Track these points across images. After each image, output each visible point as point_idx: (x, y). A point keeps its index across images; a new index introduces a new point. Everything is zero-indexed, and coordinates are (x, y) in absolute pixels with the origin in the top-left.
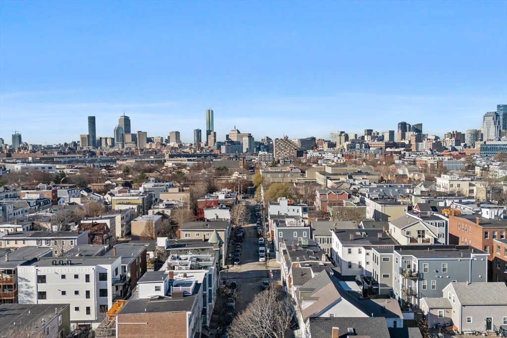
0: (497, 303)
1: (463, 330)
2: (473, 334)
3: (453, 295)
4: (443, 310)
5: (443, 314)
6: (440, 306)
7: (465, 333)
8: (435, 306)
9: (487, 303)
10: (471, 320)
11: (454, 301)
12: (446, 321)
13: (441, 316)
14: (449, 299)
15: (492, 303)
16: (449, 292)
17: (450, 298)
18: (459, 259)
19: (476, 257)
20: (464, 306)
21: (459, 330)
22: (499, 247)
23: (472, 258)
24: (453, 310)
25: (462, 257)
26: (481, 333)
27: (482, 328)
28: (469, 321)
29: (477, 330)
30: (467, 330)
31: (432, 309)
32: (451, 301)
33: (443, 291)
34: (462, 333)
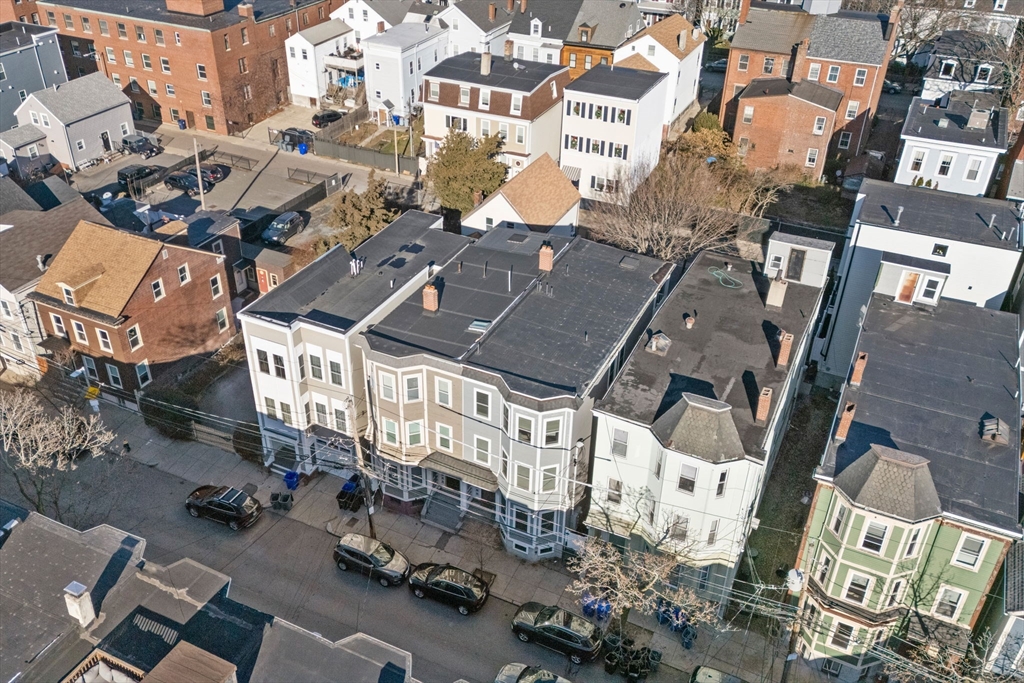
0: (109, 106)
1: (78, 164)
2: (92, 165)
3: (41, 114)
4: (34, 145)
5: (36, 150)
6: (28, 140)
7: (81, 168)
8: (21, 143)
9: (97, 111)
10: (83, 144)
11: (46, 124)
12: (44, 162)
13: (34, 156)
14: (33, 123)
15: (103, 108)
16: (31, 112)
17: (36, 121)
18: (18, 50)
19: (41, 39)
20: (68, 126)
21: (71, 167)
22: (51, 14)
23: (35, 44)
24: (48, 140)
25: (20, 46)
26: (102, 160)
27: (101, 152)
28: (81, 148)
29: (95, 156)
30: (82, 162)
31: (17, 149)
32: (40, 125)
33: (15, 114)
34: (77, 168)
